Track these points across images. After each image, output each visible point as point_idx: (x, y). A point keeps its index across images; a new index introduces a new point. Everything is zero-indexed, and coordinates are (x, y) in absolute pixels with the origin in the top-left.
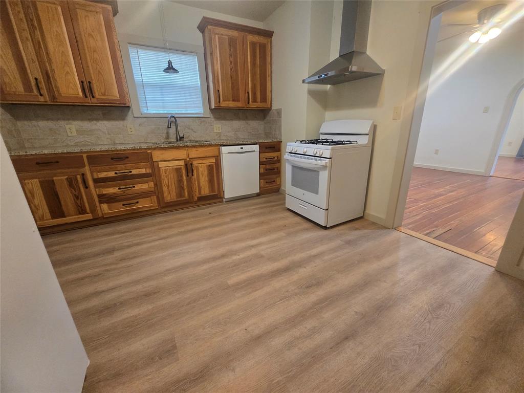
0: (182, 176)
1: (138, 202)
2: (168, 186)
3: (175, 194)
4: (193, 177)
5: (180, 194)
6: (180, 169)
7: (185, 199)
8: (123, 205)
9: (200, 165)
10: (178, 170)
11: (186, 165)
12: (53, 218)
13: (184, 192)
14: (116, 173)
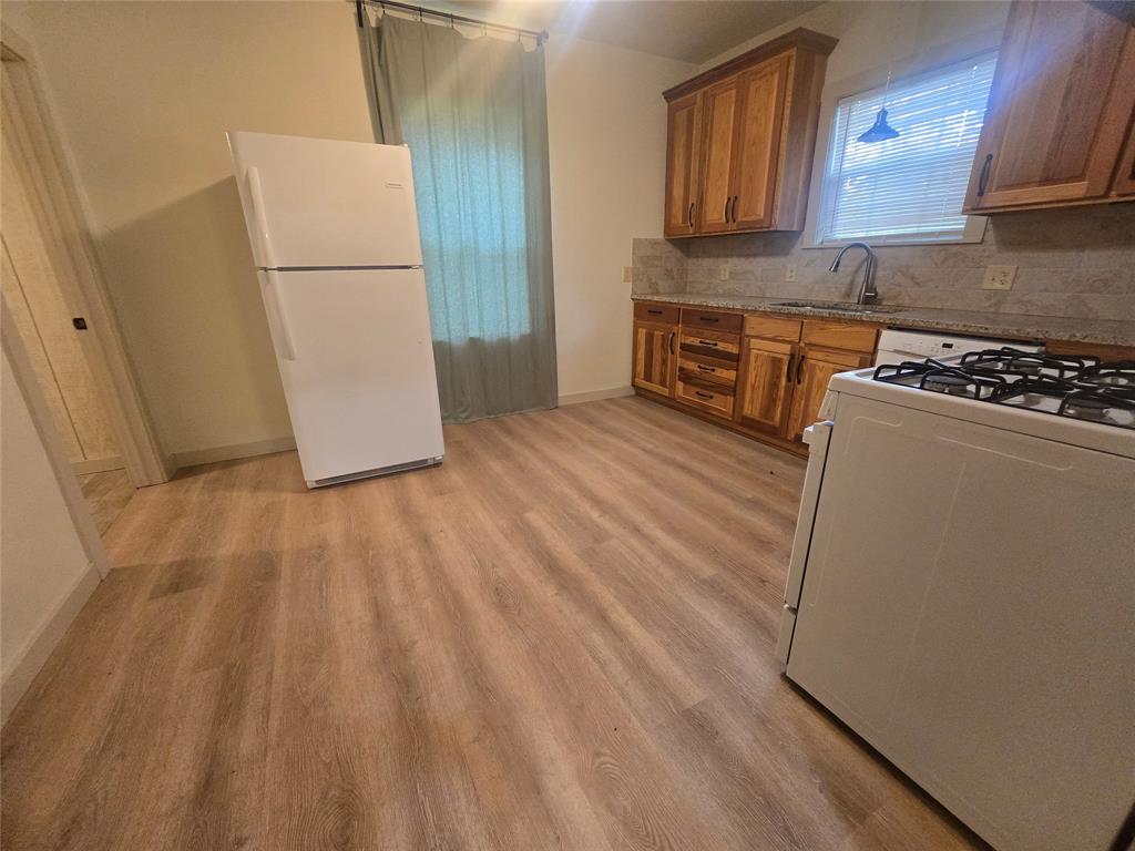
0: (779, 377)
1: (711, 397)
2: (753, 387)
3: (758, 407)
4: (800, 386)
5: (768, 410)
6: (780, 360)
7: (771, 423)
8: (697, 393)
9: (821, 364)
10: (776, 362)
11: (792, 356)
12: (644, 379)
13: (775, 411)
14: (701, 342)
